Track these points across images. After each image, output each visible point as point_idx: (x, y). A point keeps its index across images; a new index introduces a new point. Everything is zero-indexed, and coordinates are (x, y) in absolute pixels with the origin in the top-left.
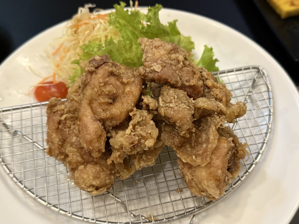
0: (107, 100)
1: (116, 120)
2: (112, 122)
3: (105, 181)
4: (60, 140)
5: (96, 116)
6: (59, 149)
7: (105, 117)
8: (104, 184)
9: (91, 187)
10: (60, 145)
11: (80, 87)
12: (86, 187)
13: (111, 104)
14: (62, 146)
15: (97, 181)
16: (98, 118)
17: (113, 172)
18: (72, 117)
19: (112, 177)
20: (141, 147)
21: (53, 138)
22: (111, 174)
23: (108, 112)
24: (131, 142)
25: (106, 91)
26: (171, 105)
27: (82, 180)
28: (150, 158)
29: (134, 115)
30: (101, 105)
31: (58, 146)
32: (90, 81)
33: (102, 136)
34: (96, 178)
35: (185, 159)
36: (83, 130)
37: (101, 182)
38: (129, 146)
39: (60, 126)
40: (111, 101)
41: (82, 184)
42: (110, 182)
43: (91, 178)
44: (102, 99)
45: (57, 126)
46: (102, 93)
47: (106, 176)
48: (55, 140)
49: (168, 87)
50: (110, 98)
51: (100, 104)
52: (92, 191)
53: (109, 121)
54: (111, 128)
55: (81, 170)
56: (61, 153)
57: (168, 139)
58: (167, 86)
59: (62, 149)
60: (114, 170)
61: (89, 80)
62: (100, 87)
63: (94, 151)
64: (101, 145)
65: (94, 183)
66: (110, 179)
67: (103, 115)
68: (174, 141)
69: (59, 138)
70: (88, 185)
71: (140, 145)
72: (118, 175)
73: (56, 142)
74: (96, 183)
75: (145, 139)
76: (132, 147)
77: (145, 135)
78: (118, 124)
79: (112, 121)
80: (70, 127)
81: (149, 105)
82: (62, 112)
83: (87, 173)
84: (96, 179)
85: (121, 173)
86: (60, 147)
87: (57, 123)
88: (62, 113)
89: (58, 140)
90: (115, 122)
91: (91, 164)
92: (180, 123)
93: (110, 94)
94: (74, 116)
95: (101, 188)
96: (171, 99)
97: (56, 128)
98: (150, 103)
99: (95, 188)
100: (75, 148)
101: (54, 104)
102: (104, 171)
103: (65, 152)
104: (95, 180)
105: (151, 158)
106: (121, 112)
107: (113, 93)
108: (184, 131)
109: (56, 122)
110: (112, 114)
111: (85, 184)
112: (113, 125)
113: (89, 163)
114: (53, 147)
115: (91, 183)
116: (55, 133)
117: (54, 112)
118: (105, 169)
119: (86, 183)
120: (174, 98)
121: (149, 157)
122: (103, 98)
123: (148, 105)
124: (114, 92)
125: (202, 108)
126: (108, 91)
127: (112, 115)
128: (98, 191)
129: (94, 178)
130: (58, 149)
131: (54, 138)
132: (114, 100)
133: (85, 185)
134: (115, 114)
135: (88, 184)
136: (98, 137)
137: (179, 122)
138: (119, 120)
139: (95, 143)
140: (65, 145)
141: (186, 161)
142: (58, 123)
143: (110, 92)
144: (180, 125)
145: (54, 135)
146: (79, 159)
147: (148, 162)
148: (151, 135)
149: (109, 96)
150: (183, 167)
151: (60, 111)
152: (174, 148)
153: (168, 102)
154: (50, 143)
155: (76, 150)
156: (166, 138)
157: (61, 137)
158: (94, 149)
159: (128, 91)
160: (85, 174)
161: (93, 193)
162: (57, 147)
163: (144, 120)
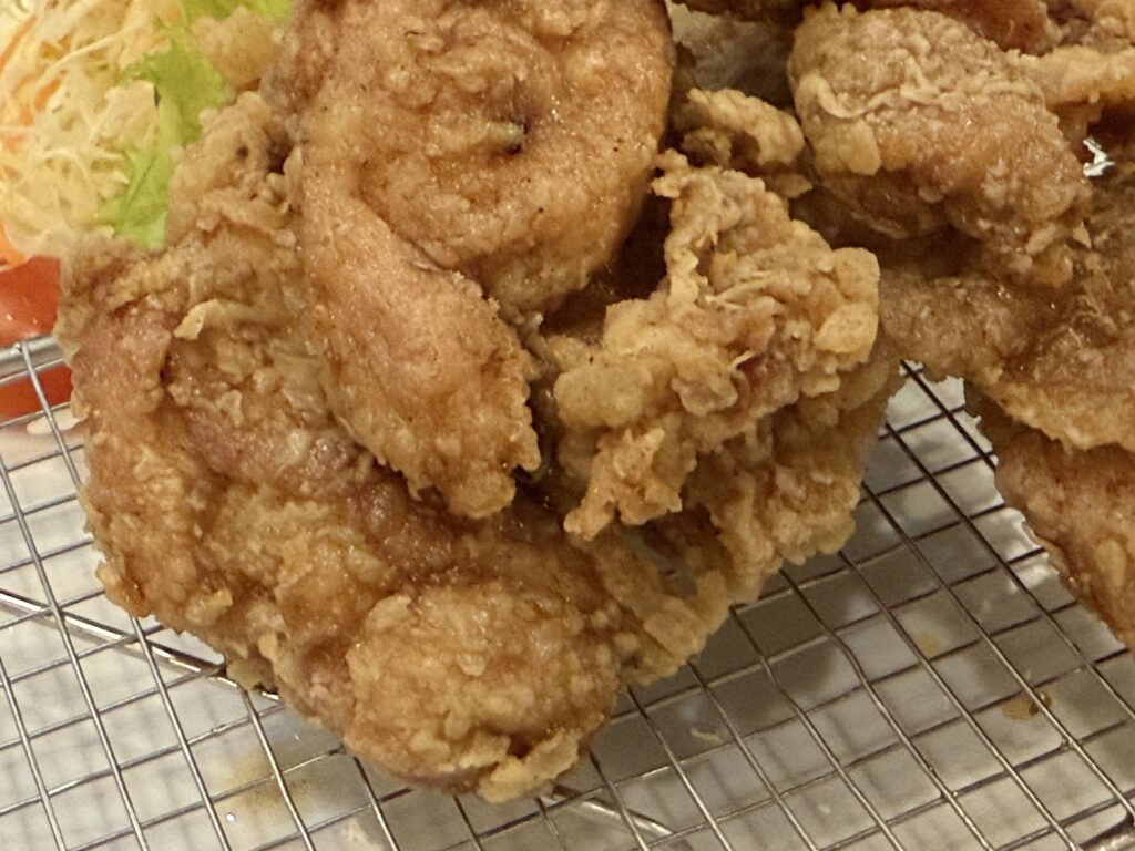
0: (482, 129)
1: (563, 259)
2: (543, 274)
3: (563, 681)
4: (188, 487)
5: (433, 249)
6: (194, 544)
7: (496, 239)
8: (556, 707)
9: (479, 736)
10: (194, 516)
11: (243, 153)
12: (444, 747)
13: (513, 151)
14: (207, 520)
15: (514, 689)
16: (449, 257)
17: (601, 619)
18: (242, 324)
19: (603, 655)
20: (795, 368)
21: (144, 478)
22: (590, 635)
23: (508, 207)
24: (730, 338)
25: (469, 74)
26: (908, 92)
27: (408, 703)
28: (829, 481)
29: (686, 192)
30: (451, 175)
31: (183, 526)
32: (336, 50)
33: (501, 360)
34: (508, 670)
35: (1079, 422)
36: (363, 347)
37: (540, 696)
38: (722, 365)
39: (175, 389)
40: (511, 132)
41: (415, 731)
42: (593, 692)
43: (474, 667)
44: (448, 133)
45: (156, 394)
46: (439, 90)
47: (564, 651)
48: (157, 487)
49: (840, 9)
50: (505, 118)
51: (442, 168)
52: (492, 768)
53: (519, 272)
54: (539, 318)
55: (389, 631)
56: (207, 577)
57: (933, 314)
58: (835, 8)
59: (214, 546)
60: (604, 609)
61: (327, 47)
62: (419, 56)
63: (475, 465)
64: (510, 416)
65: (497, 705)
66: (591, 668)
67: (480, 229)
68: (982, 323)
69: (182, 474)
70: (456, 727)
71: (789, 359)
72: (629, 642)
73: (167, 503)
74: (510, 701)
75: (808, 318)
76: (741, 376)
77: (802, 285)
78: (583, 284)
79: (538, 271)
80: (246, 385)
81: (753, 132)
82: (172, 301)
83: (434, 641)
84: (509, 678)
85: (649, 627)
86: (198, 532)
87: (149, 374)
88: (176, 309)
89: (174, 484)
90: (560, 273)
91: (443, 583)
92: (1007, 178)
93: (497, 92)
94: (251, 313)
95: (544, 737)
96: (892, 65)
97: (151, 408)
98: (754, 124)
99: (506, 742)
100: (319, 501)
101: (107, 261)
102: (542, 615)
103: (232, 561)
104: (503, 684)
105: (834, 485)
106: (589, 192)
107: (516, 79)
108: (1041, 225)
109: (143, 365)
110: (541, 210)
111: (435, 723)
112: (548, 294)
113: (433, 584)
114: (151, 542)
115: (479, 712)
116: (151, 445)
117: (121, 312)
118: (547, 604)
119: (446, 714)
120: (913, 51)
121: (817, 477)
122: (452, 125)
123: (744, 134)
124: (521, 76)
125: (1094, 99)
126: (481, 74)
127: (540, 217)
128: (529, 758)
129: (490, 665)
130: (187, 547)
131: (151, 478)
132: (527, 128)
133: (440, 735)
134: (559, 211)
135: (457, 718)
136: (483, 369)
137: (1000, 168)
138: (587, 251)
139: (473, 407)
140: (226, 511)
141: (1093, 431)
142: (157, 376)
143: (491, 75)
144: (1008, 194)
145: (148, 455)
146: (364, 562)
147: (819, 510)
148: (844, 285)
149: (492, 104)
150: (1061, 495)
151: (158, 293)
152: (987, 370)
153: (874, 86)
154: (127, 519)
155: (325, 509)
156: (924, 314)
157: (190, 466)
158: (469, 452)
159: (597, 71)
160: (427, 648)
161: (496, 777)
162: (178, 533)
163: (754, 224)
